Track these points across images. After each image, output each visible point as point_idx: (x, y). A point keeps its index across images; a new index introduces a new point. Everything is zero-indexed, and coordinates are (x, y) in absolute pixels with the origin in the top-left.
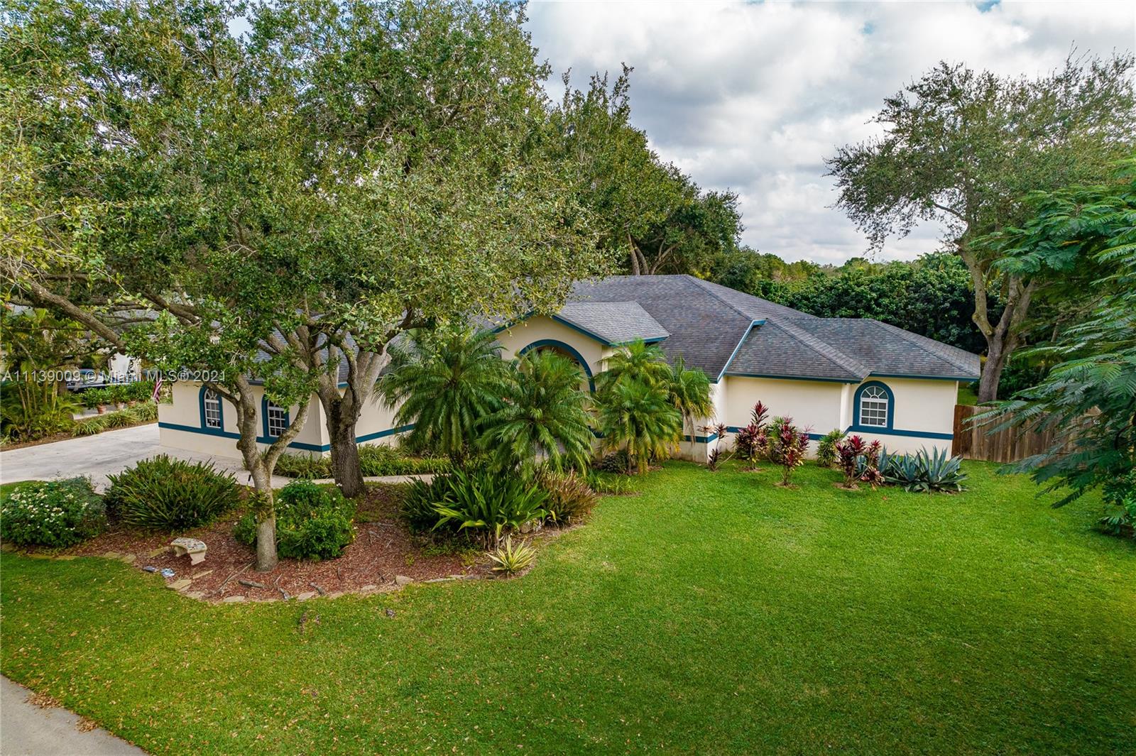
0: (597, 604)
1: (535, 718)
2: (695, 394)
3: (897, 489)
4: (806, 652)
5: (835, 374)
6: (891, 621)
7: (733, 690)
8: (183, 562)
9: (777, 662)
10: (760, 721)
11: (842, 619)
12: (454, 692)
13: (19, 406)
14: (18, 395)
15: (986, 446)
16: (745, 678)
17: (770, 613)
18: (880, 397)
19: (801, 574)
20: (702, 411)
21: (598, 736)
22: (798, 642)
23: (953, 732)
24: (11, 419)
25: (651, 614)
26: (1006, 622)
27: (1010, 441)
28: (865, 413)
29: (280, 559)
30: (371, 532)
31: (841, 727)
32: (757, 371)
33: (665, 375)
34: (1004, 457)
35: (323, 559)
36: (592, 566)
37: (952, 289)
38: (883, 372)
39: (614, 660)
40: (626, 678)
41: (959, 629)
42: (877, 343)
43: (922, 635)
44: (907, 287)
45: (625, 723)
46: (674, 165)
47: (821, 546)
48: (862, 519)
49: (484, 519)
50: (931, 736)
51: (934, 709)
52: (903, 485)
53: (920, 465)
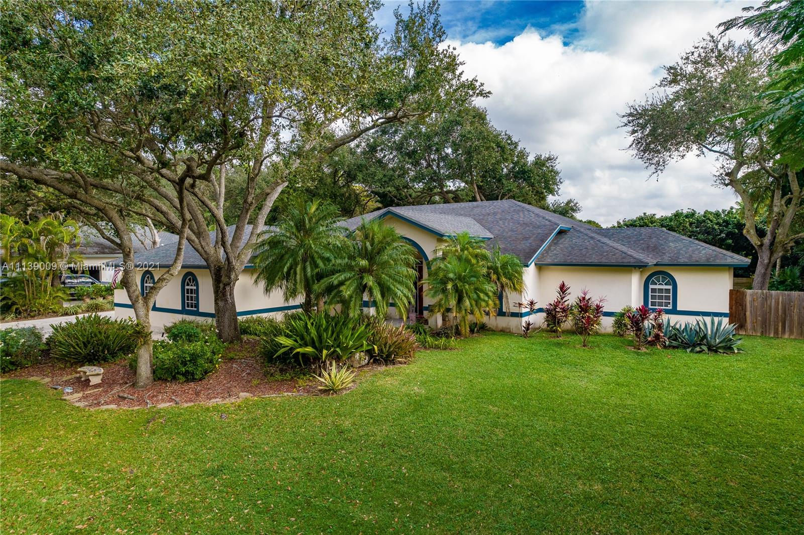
0: (399, 414)
1: (315, 497)
2: (509, 272)
3: (679, 351)
4: (583, 456)
5: (626, 261)
6: (668, 435)
7: (508, 482)
8: (84, 383)
9: (555, 462)
10: (530, 509)
11: (622, 433)
12: (252, 474)
13: (23, 293)
14: (23, 285)
15: (759, 323)
16: (522, 474)
17: (554, 426)
18: (666, 284)
19: (588, 401)
20: (514, 286)
21: (369, 514)
22: (577, 448)
23: (729, 527)
24: (17, 301)
25: (446, 423)
26: (783, 440)
27: (780, 318)
28: (653, 297)
29: (155, 380)
30: (234, 366)
31: (611, 517)
32: (562, 261)
33: (484, 257)
34: (776, 332)
35: (187, 381)
36: (404, 389)
37: (727, 223)
38: (666, 261)
39: (402, 456)
40: (410, 469)
41: (736, 443)
42: (662, 242)
43: (698, 447)
44: (691, 224)
45: (398, 505)
46: (507, 133)
47: (609, 384)
48: (648, 369)
49: (314, 346)
50: (705, 529)
51: (709, 506)
52: (685, 348)
53: (700, 331)
